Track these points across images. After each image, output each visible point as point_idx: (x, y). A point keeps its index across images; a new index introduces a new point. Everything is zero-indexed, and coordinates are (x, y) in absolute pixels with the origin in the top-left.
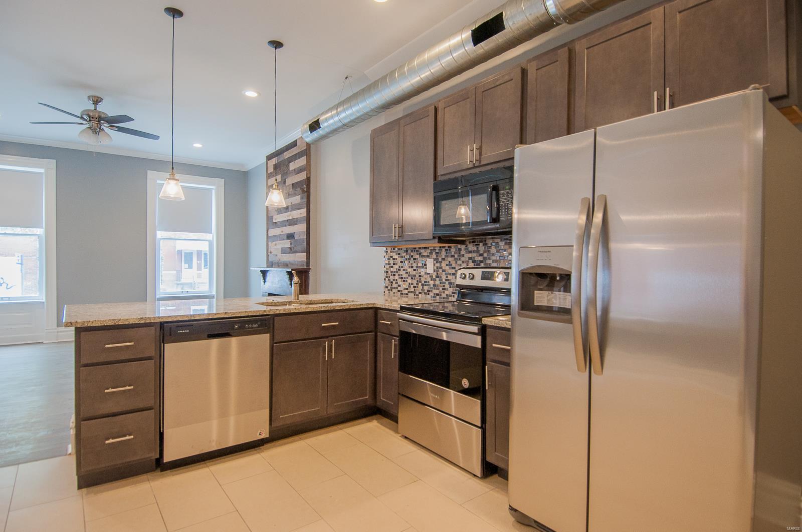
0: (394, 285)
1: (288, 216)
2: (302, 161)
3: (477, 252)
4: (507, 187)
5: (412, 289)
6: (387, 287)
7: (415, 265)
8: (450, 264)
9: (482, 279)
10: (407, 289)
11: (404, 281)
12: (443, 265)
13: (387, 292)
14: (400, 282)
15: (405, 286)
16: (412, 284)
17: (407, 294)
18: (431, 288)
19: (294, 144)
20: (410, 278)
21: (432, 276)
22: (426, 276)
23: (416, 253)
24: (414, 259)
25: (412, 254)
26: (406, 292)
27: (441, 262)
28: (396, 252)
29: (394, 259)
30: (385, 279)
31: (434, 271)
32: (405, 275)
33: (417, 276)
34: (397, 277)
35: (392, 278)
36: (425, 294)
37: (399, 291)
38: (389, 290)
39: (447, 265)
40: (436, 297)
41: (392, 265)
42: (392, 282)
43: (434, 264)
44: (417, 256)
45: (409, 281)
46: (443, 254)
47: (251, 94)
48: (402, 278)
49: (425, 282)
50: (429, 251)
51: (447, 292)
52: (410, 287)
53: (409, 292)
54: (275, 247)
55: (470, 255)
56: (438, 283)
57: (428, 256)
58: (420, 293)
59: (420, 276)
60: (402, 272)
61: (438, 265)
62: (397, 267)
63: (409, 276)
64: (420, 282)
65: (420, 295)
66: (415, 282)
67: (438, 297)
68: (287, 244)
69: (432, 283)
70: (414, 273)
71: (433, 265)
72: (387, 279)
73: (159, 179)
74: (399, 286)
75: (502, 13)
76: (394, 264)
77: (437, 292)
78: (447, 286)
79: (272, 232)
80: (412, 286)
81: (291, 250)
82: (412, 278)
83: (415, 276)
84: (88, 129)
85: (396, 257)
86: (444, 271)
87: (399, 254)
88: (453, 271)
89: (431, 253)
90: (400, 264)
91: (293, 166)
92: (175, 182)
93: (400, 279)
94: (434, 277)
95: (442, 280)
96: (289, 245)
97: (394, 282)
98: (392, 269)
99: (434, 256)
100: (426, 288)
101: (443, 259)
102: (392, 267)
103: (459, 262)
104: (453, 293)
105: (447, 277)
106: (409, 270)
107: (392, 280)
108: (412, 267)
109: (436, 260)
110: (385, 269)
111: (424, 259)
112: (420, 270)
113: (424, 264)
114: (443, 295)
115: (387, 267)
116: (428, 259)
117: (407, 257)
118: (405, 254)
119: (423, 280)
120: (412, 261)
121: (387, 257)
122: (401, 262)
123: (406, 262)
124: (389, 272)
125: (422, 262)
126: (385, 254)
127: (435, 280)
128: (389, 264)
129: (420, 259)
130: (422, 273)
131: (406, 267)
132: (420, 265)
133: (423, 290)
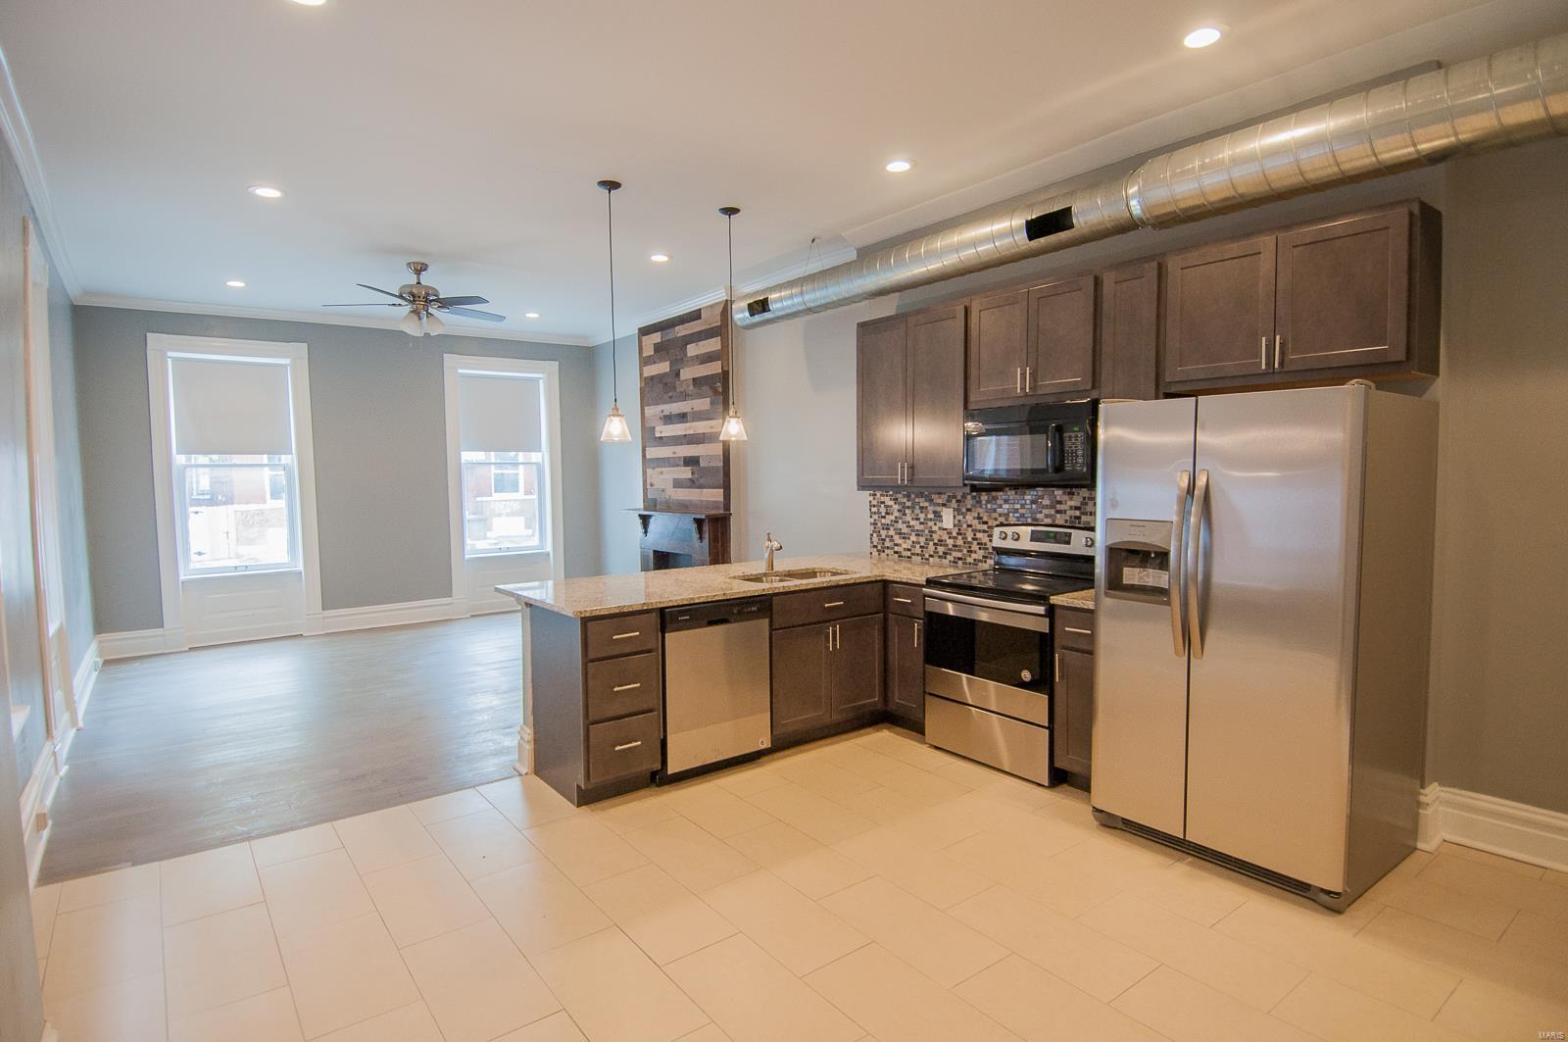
0: (888, 543)
1: (686, 430)
2: (713, 345)
4: (1075, 429)
5: (918, 550)
6: (875, 547)
7: (922, 516)
8: (979, 518)
9: (1031, 541)
10: (909, 550)
11: (905, 538)
12: (969, 518)
13: (875, 553)
14: (897, 539)
15: (905, 546)
16: (918, 543)
17: (909, 557)
18: (949, 549)
19: (696, 315)
20: (914, 534)
21: (951, 533)
22: (940, 532)
23: (923, 499)
24: (922, 508)
25: (917, 500)
26: (909, 553)
27: (964, 514)
28: (892, 495)
29: (886, 506)
30: (872, 535)
31: (954, 526)
32: (905, 530)
33: (927, 532)
34: (892, 532)
35: (883, 533)
36: (940, 557)
37: (896, 552)
38: (879, 551)
39: (974, 518)
40: (957, 563)
41: (883, 514)
42: (884, 540)
43: (954, 517)
44: (926, 504)
45: (913, 538)
46: (969, 502)
47: (660, 258)
48: (900, 534)
49: (939, 541)
50: (945, 497)
51: (974, 556)
52: (914, 546)
53: (913, 554)
54: (661, 477)
56: (960, 542)
57: (944, 505)
58: (931, 556)
59: (931, 532)
60: (900, 525)
61: (961, 517)
62: (893, 518)
63: (912, 531)
64: (932, 540)
65: (931, 559)
66: (922, 540)
67: (960, 562)
68: (686, 473)
69: (950, 542)
70: (922, 527)
71: (952, 517)
72: (875, 535)
73: (462, 368)
74: (896, 545)
75: (1070, 208)
76: (887, 513)
77: (959, 555)
78: (975, 547)
79: (654, 452)
80: (918, 546)
81: (692, 484)
82: (917, 535)
83: (922, 531)
84: (411, 314)
85: (891, 503)
86: (970, 526)
87: (894, 499)
88: (985, 527)
89: (949, 501)
90: (896, 514)
91: (693, 350)
92: (619, 418)
93: (898, 536)
94: (954, 534)
95: (966, 538)
96: (690, 476)
97: (887, 539)
98: (883, 521)
99: (954, 505)
100: (941, 550)
101: (969, 510)
102: (884, 517)
103: (995, 516)
104: (984, 557)
105: (975, 535)
106: (912, 523)
108: (918, 519)
109: (957, 511)
110: (872, 521)
111: (938, 509)
112: (931, 524)
113: (938, 515)
114: (969, 560)
115: (876, 517)
116: (944, 509)
117: (909, 504)
118: (905, 500)
119: (936, 537)
120: (917, 511)
121: (874, 502)
122: (899, 511)
123: (907, 511)
124: (879, 525)
125: (935, 512)
126: (871, 498)
127: (955, 538)
128: (879, 513)
129: (931, 509)
130: (935, 528)
131: (908, 518)
132: (931, 516)
133: (936, 552)
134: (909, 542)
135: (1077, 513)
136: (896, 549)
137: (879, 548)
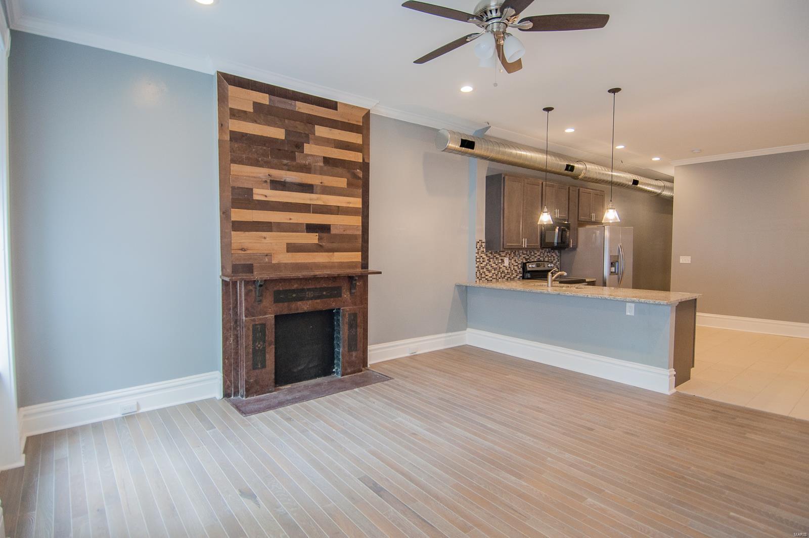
0: (483, 276)
2: (353, 138)
3: (527, 254)
5: (495, 277)
6: (478, 278)
7: (496, 262)
11: (490, 272)
12: (512, 261)
14: (487, 273)
15: (490, 276)
16: (495, 273)
18: (506, 274)
19: (329, 104)
22: (503, 268)
23: (497, 254)
24: (497, 258)
25: (495, 255)
26: (491, 279)
27: (511, 260)
28: (484, 253)
29: (483, 258)
30: (477, 272)
31: (508, 264)
32: (490, 268)
34: (485, 270)
35: (481, 271)
36: (502, 278)
37: (486, 279)
38: (479, 280)
41: (482, 262)
42: (481, 274)
43: (508, 261)
44: (498, 256)
45: (493, 272)
46: (512, 255)
50: (505, 253)
51: (513, 275)
52: (493, 275)
53: (493, 279)
55: (524, 256)
56: (509, 271)
57: (505, 256)
58: (499, 278)
59: (500, 268)
60: (488, 267)
61: (510, 261)
62: (485, 263)
63: (493, 268)
64: (500, 271)
66: (496, 272)
67: (509, 279)
68: (310, 239)
69: (506, 271)
70: (496, 266)
72: (478, 272)
74: (486, 276)
76: (483, 262)
77: (509, 276)
78: (514, 272)
79: (248, 215)
80: (495, 275)
81: (319, 248)
82: (494, 270)
83: (497, 268)
85: (485, 257)
86: (512, 264)
87: (486, 255)
88: (517, 264)
89: (506, 255)
90: (487, 262)
91: (324, 133)
95: (512, 269)
96: (316, 241)
97: (483, 274)
98: (482, 265)
99: (508, 256)
100: (503, 275)
102: (482, 263)
103: (519, 259)
104: (516, 275)
105: (514, 267)
106: (493, 265)
107: (481, 273)
110: (477, 265)
111: (503, 258)
112: (500, 264)
113: (503, 261)
114: (512, 277)
115: (478, 263)
116: (505, 258)
117: (492, 257)
118: (490, 255)
119: (501, 270)
120: (495, 259)
121: (478, 257)
122: (488, 260)
123: (491, 260)
124: (480, 267)
125: (501, 260)
126: (477, 255)
127: (508, 269)
128: (480, 261)
129: (500, 258)
130: (501, 266)
131: (491, 263)
132: (500, 261)
133: (501, 276)
134: (491, 274)
135: (539, 257)
136: (486, 277)
137: (480, 278)
